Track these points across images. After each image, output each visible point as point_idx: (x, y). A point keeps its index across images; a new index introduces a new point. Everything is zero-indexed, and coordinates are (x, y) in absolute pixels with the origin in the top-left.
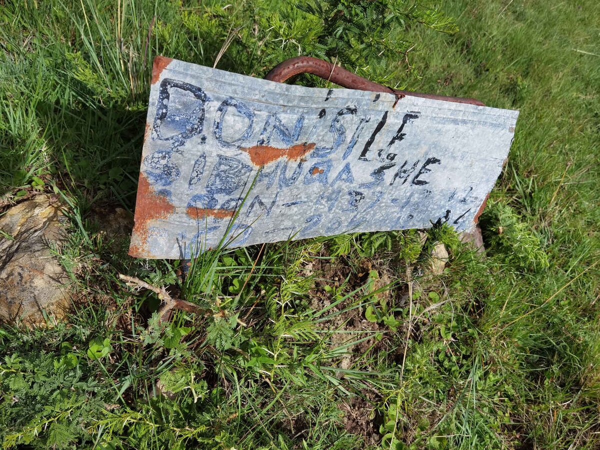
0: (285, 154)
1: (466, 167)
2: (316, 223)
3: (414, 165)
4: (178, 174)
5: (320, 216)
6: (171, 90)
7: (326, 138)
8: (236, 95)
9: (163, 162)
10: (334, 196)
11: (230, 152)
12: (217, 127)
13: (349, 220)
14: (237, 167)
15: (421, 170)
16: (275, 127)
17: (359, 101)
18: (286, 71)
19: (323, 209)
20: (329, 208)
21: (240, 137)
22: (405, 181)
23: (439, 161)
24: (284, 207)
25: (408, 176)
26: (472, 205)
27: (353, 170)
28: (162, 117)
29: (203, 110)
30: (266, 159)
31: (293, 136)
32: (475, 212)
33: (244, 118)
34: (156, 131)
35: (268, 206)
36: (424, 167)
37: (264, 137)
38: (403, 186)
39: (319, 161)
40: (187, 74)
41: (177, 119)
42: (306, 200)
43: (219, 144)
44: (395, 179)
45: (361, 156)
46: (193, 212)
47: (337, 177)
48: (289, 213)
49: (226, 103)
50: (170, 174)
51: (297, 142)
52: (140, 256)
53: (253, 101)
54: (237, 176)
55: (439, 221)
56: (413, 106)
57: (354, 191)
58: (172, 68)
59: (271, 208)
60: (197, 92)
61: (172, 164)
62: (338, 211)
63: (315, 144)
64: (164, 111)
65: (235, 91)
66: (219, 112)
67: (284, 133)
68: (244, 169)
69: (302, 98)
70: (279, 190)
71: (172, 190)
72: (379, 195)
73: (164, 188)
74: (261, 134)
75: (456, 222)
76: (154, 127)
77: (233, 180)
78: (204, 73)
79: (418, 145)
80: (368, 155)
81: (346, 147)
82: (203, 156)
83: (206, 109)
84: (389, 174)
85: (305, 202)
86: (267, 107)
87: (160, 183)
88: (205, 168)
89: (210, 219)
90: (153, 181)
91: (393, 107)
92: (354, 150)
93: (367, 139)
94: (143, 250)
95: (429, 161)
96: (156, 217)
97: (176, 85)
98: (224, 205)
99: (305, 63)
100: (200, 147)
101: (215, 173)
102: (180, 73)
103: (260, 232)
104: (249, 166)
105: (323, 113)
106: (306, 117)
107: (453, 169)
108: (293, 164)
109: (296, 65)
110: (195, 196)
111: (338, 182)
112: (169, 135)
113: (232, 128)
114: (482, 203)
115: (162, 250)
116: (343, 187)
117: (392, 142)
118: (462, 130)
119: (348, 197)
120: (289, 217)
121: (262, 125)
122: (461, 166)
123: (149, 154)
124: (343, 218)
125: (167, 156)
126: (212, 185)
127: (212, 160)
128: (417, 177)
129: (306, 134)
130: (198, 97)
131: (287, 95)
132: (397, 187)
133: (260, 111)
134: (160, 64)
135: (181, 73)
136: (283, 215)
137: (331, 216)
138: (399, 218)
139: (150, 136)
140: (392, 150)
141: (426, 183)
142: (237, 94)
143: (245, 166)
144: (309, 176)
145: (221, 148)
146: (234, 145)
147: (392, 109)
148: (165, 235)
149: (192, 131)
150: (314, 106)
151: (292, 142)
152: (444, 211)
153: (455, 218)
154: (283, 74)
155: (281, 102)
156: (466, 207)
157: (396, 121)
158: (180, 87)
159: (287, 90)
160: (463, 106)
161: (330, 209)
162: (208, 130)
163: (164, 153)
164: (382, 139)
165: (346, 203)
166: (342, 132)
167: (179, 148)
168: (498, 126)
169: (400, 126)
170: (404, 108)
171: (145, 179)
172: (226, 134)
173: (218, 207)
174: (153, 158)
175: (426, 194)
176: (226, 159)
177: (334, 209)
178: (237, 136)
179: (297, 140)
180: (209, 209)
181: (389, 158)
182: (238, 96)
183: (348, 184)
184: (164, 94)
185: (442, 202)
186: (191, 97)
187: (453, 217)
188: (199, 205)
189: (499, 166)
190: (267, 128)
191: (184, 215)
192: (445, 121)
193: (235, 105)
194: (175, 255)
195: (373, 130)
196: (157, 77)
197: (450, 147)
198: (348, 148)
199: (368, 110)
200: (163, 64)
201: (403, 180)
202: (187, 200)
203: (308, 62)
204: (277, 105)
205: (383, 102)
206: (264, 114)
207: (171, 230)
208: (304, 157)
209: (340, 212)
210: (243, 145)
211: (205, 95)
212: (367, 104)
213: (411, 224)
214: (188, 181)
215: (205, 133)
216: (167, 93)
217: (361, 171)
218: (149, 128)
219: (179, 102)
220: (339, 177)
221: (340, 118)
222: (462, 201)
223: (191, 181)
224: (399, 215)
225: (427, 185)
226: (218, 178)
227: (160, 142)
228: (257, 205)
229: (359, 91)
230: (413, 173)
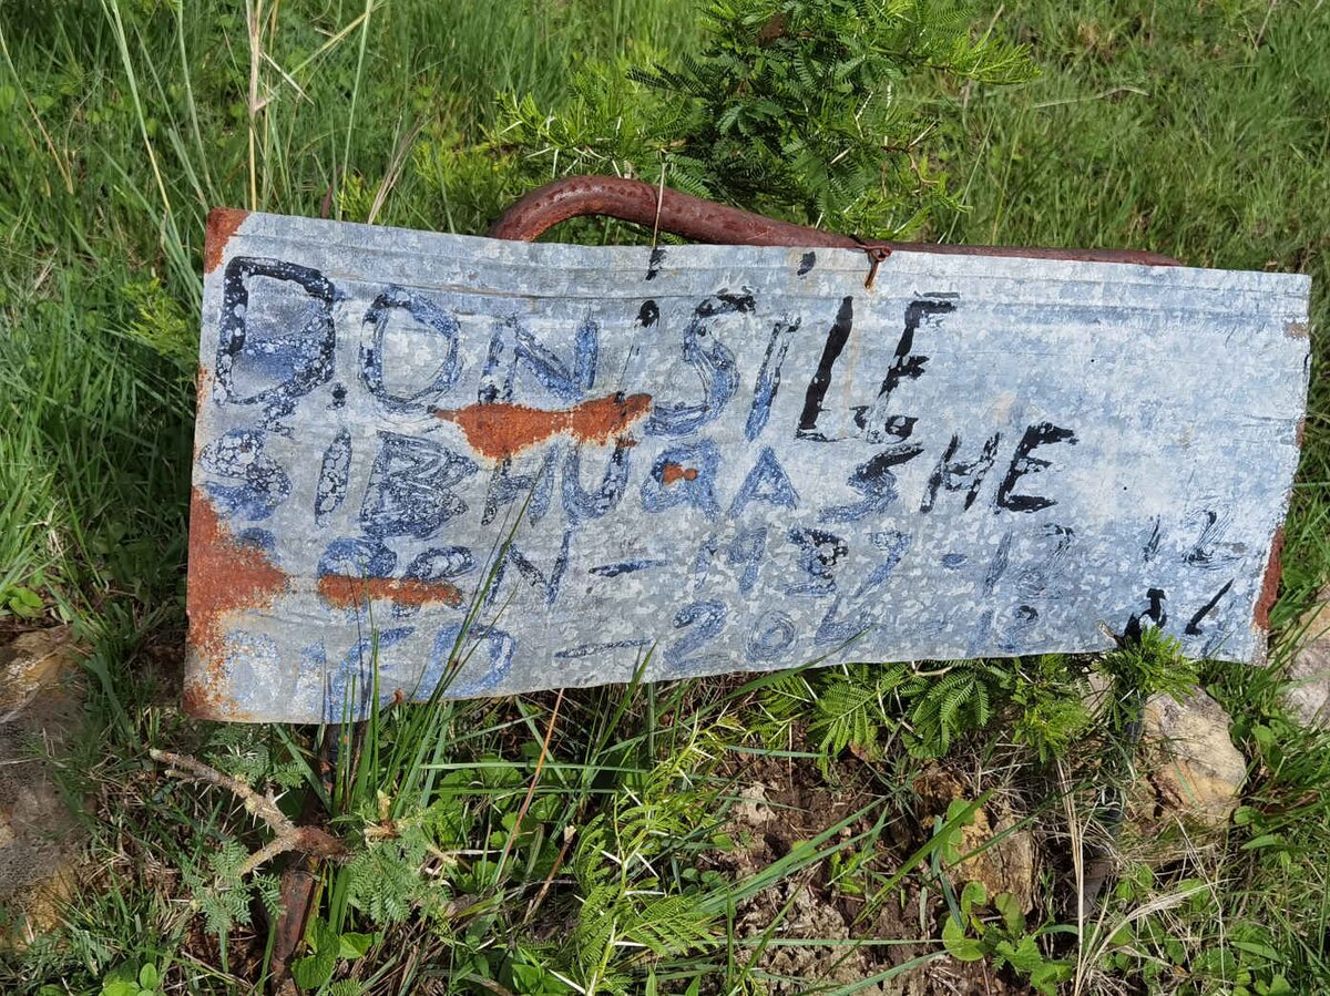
0: (565, 424)
1: (1170, 450)
2: (709, 630)
3: (987, 448)
4: (284, 488)
5: (717, 605)
6: (250, 283)
7: (678, 380)
8: (405, 281)
9: (246, 458)
10: (747, 547)
11: (409, 424)
12: (370, 363)
13: (819, 622)
14: (434, 463)
15: (1014, 464)
16: (518, 353)
17: (752, 276)
18: (533, 213)
19: (724, 584)
20: (741, 581)
21: (429, 384)
22: (971, 498)
23: (1069, 433)
24: (596, 577)
25: (978, 482)
26: (1231, 571)
27: (787, 467)
28: (234, 347)
29: (330, 323)
30: (511, 438)
31: (576, 374)
32: (1251, 593)
33: (433, 335)
34: (223, 382)
35: (548, 574)
36: (1022, 453)
37: (495, 379)
38: (967, 516)
39: (674, 445)
40: (284, 242)
41: (270, 348)
42: (661, 557)
43: (381, 405)
44: (933, 494)
45: (802, 426)
46: (334, 587)
47: (744, 489)
48: (619, 596)
49: (382, 302)
50: (265, 489)
51: (593, 392)
52: (213, 713)
53: (450, 288)
54: (439, 486)
55: (1134, 629)
56: (932, 280)
57: (808, 532)
58: (250, 232)
59: (556, 579)
60: (311, 280)
61: (268, 462)
62: (771, 591)
63: (649, 397)
64: (238, 332)
65: (402, 270)
66: (370, 326)
67: (548, 367)
68: (455, 466)
69: (578, 275)
70: (569, 526)
71: (273, 531)
72: (893, 543)
73: (254, 524)
74: (485, 373)
75: (1192, 629)
76: (218, 374)
77: (431, 499)
78: (324, 234)
79: (977, 388)
80: (822, 424)
81: (748, 402)
82: (344, 438)
83: (336, 320)
84: (910, 481)
85: (659, 564)
86: (487, 303)
87: (242, 512)
88: (352, 469)
89: (381, 607)
90: (225, 508)
91: (868, 283)
92: (775, 411)
93: (808, 378)
94: (217, 697)
95: (1033, 437)
96: (241, 603)
97: (261, 271)
98: (414, 566)
99: (580, 191)
100: (332, 415)
101: (378, 479)
102: (268, 241)
103: (542, 653)
104: (466, 459)
105: (649, 312)
106: (601, 322)
107: (1128, 458)
108: (597, 454)
109: (557, 198)
110: (334, 545)
111: (751, 504)
112: (257, 389)
113: (407, 362)
114: (1266, 562)
115: (267, 697)
116: (770, 517)
117: (889, 385)
118: (1115, 337)
119: (795, 548)
120: (624, 609)
121: (483, 348)
122: (1148, 446)
123: (210, 439)
124: (796, 615)
125: (254, 442)
126: (375, 512)
127: (367, 446)
128: (1008, 484)
129: (613, 369)
130: (315, 292)
131: (535, 270)
132: (948, 517)
133: (472, 314)
134: (221, 226)
135: (271, 242)
136: (599, 602)
137: (754, 607)
138: (987, 617)
139: (210, 397)
140: (896, 405)
141: (1046, 504)
142: (408, 276)
143: (455, 459)
144: (654, 486)
145: (385, 414)
146: (419, 405)
147: (863, 292)
148: (269, 653)
149: (308, 377)
150: (618, 294)
151: (578, 391)
152: (1139, 593)
153: (1187, 615)
154: (524, 221)
155: (524, 289)
156: (1213, 576)
157: (884, 322)
158: (271, 274)
159: (533, 257)
160: (1098, 271)
161: (745, 587)
162: (345, 371)
163: (246, 437)
164: (855, 379)
165: (794, 568)
166: (723, 362)
167: (282, 421)
168: (1242, 319)
169: (900, 337)
170: (904, 286)
171: (206, 504)
172: (395, 376)
173: (399, 572)
174: (220, 450)
175: (1057, 539)
176: (402, 443)
177: (757, 586)
178: (423, 382)
179: (591, 386)
180: (377, 578)
181: (895, 430)
182: (412, 283)
183: (783, 508)
184: (236, 293)
185: (1125, 566)
186: (297, 293)
187: (1180, 611)
188: (348, 567)
189: (1283, 441)
190: (499, 357)
191: (314, 598)
192: (1045, 313)
193: (406, 305)
194: (303, 709)
195: (817, 353)
196: (217, 256)
197: (1093, 391)
198: (755, 405)
199: (789, 297)
200: (229, 225)
201: (962, 495)
202: (316, 554)
203: (588, 187)
204: (513, 295)
205: (830, 273)
206: (484, 321)
207: (283, 638)
208: (625, 434)
209: (781, 595)
210: (442, 404)
211: (331, 286)
212: (781, 284)
213: (1036, 636)
214: (313, 503)
215: (340, 378)
216: (242, 290)
217: (816, 471)
218: (206, 377)
219: (270, 308)
220: (749, 490)
221: (704, 322)
222: (1192, 558)
223: (318, 504)
224: (983, 608)
225: (1052, 510)
226: (387, 492)
227: (233, 409)
228: (511, 568)
229: (748, 249)
230: (990, 474)
